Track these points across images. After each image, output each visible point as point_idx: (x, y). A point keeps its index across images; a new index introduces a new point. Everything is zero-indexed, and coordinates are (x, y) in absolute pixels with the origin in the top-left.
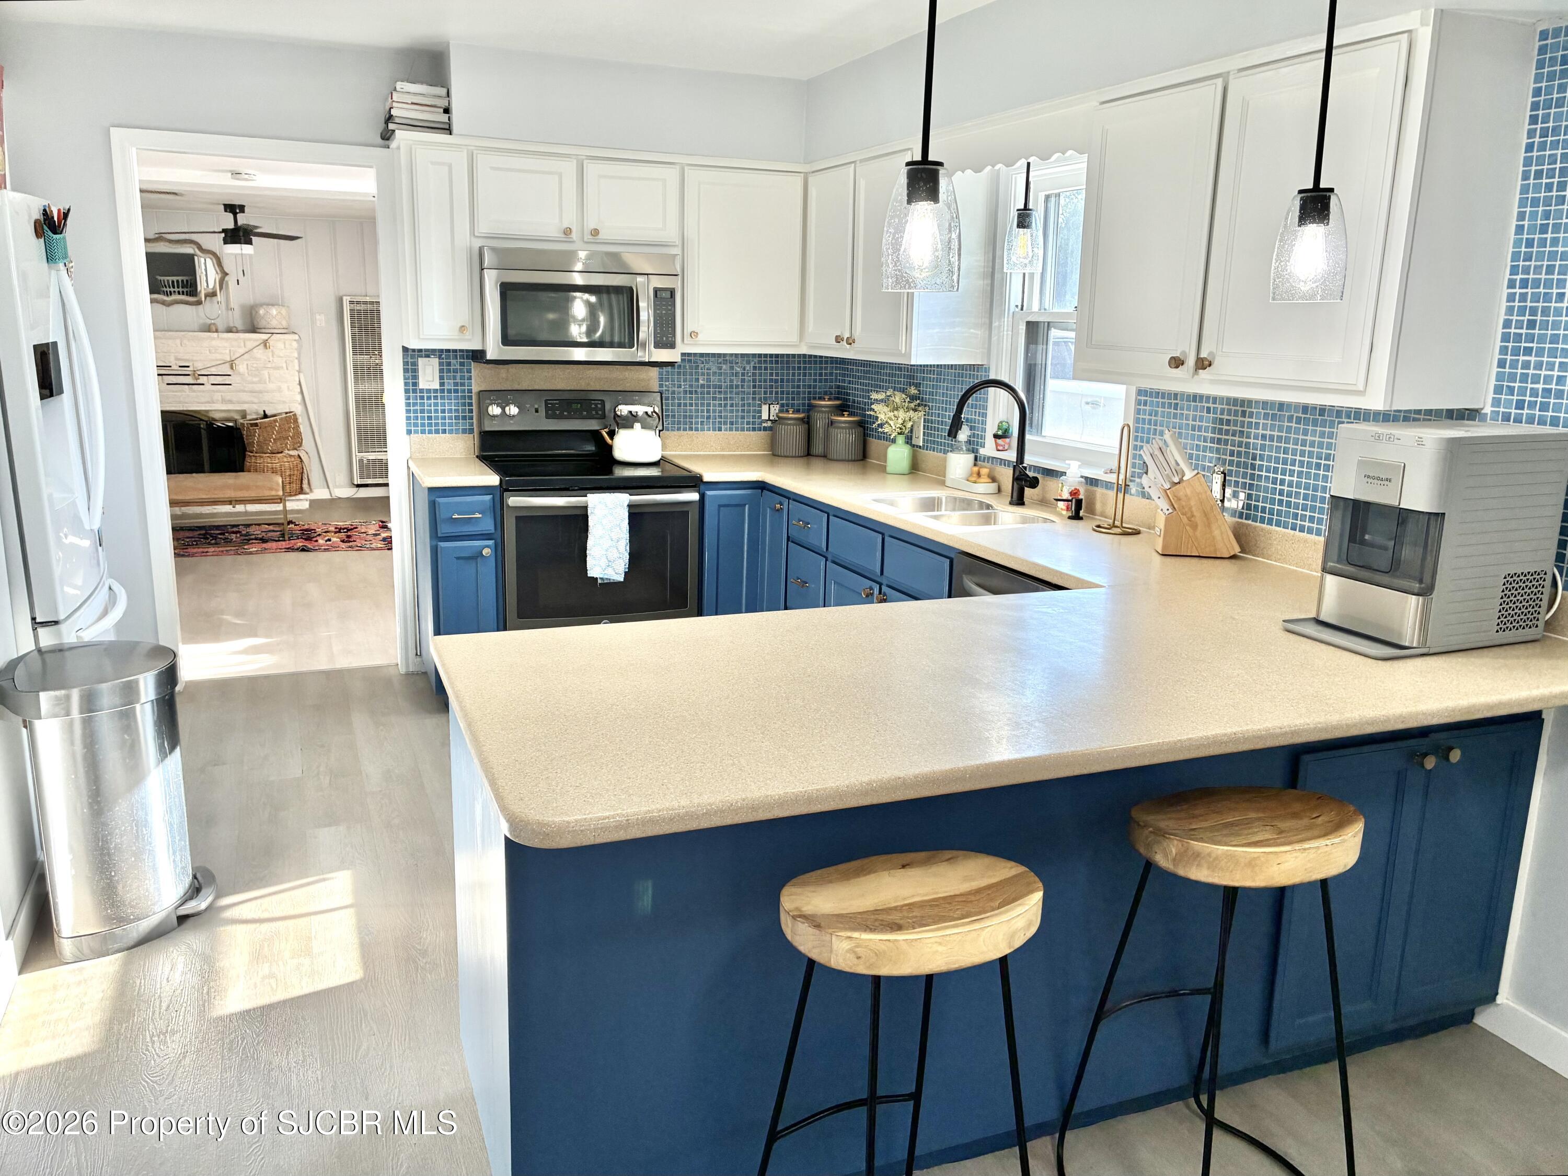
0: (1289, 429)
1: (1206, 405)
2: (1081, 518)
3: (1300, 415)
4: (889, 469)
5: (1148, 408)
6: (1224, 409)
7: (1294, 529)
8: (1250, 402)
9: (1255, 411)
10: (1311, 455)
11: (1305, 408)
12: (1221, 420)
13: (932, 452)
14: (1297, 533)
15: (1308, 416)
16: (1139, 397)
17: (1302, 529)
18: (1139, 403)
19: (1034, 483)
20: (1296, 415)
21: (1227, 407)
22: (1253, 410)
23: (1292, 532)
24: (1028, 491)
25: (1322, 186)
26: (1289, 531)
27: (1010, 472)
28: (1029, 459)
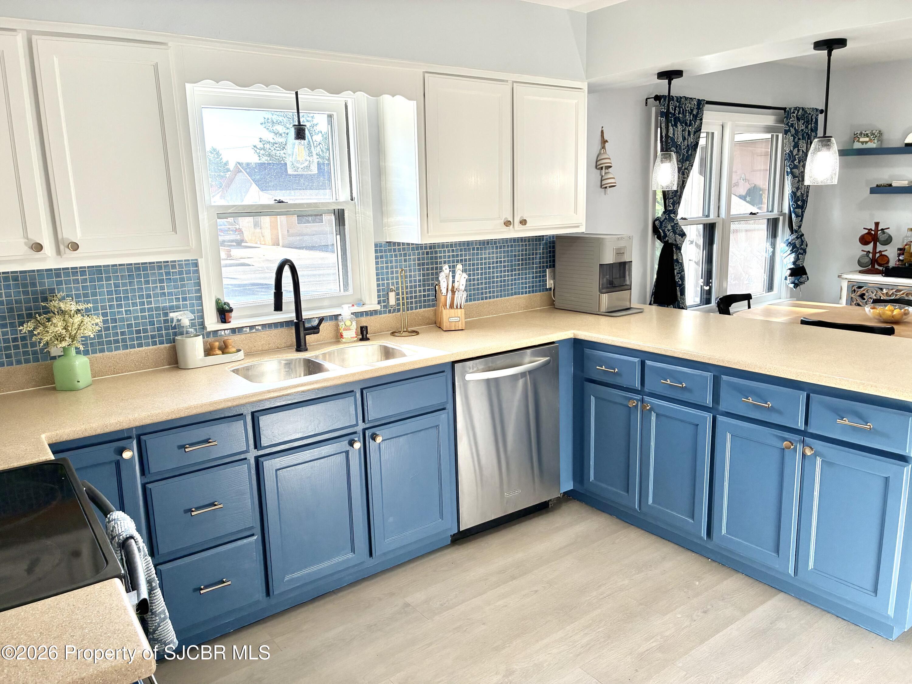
3: (478, 246)
20: (476, 247)
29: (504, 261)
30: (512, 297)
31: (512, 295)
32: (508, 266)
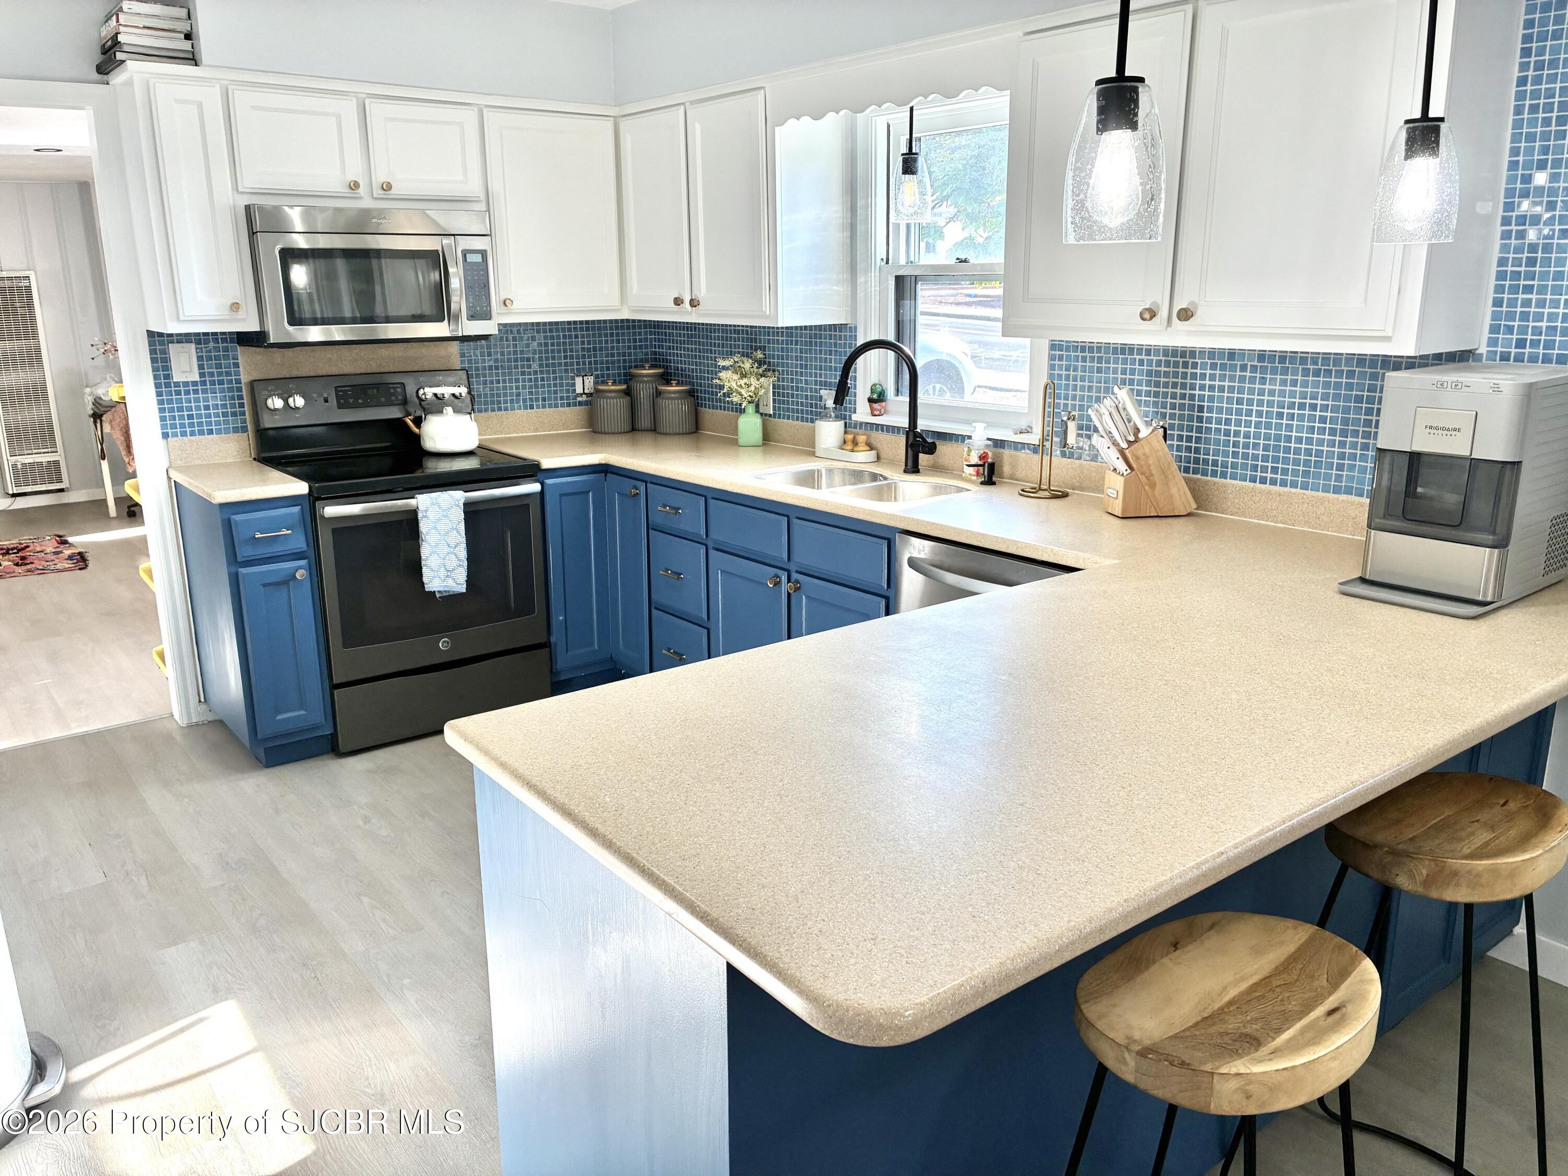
0: (1242, 379)
1: (1138, 357)
2: (994, 483)
4: (742, 441)
5: (1064, 363)
6: (1161, 360)
7: (1253, 480)
8: (1193, 353)
9: (1199, 361)
10: (1270, 404)
11: (1262, 356)
12: (1158, 374)
13: (786, 421)
14: (1258, 485)
15: (1266, 364)
16: (1052, 352)
17: (1263, 481)
18: (1052, 358)
19: (931, 449)
21: (1163, 359)
22: (1197, 360)
23: (1252, 484)
24: (923, 458)
25: (1431, 115)
26: (1247, 483)
27: (902, 440)
28: (923, 424)
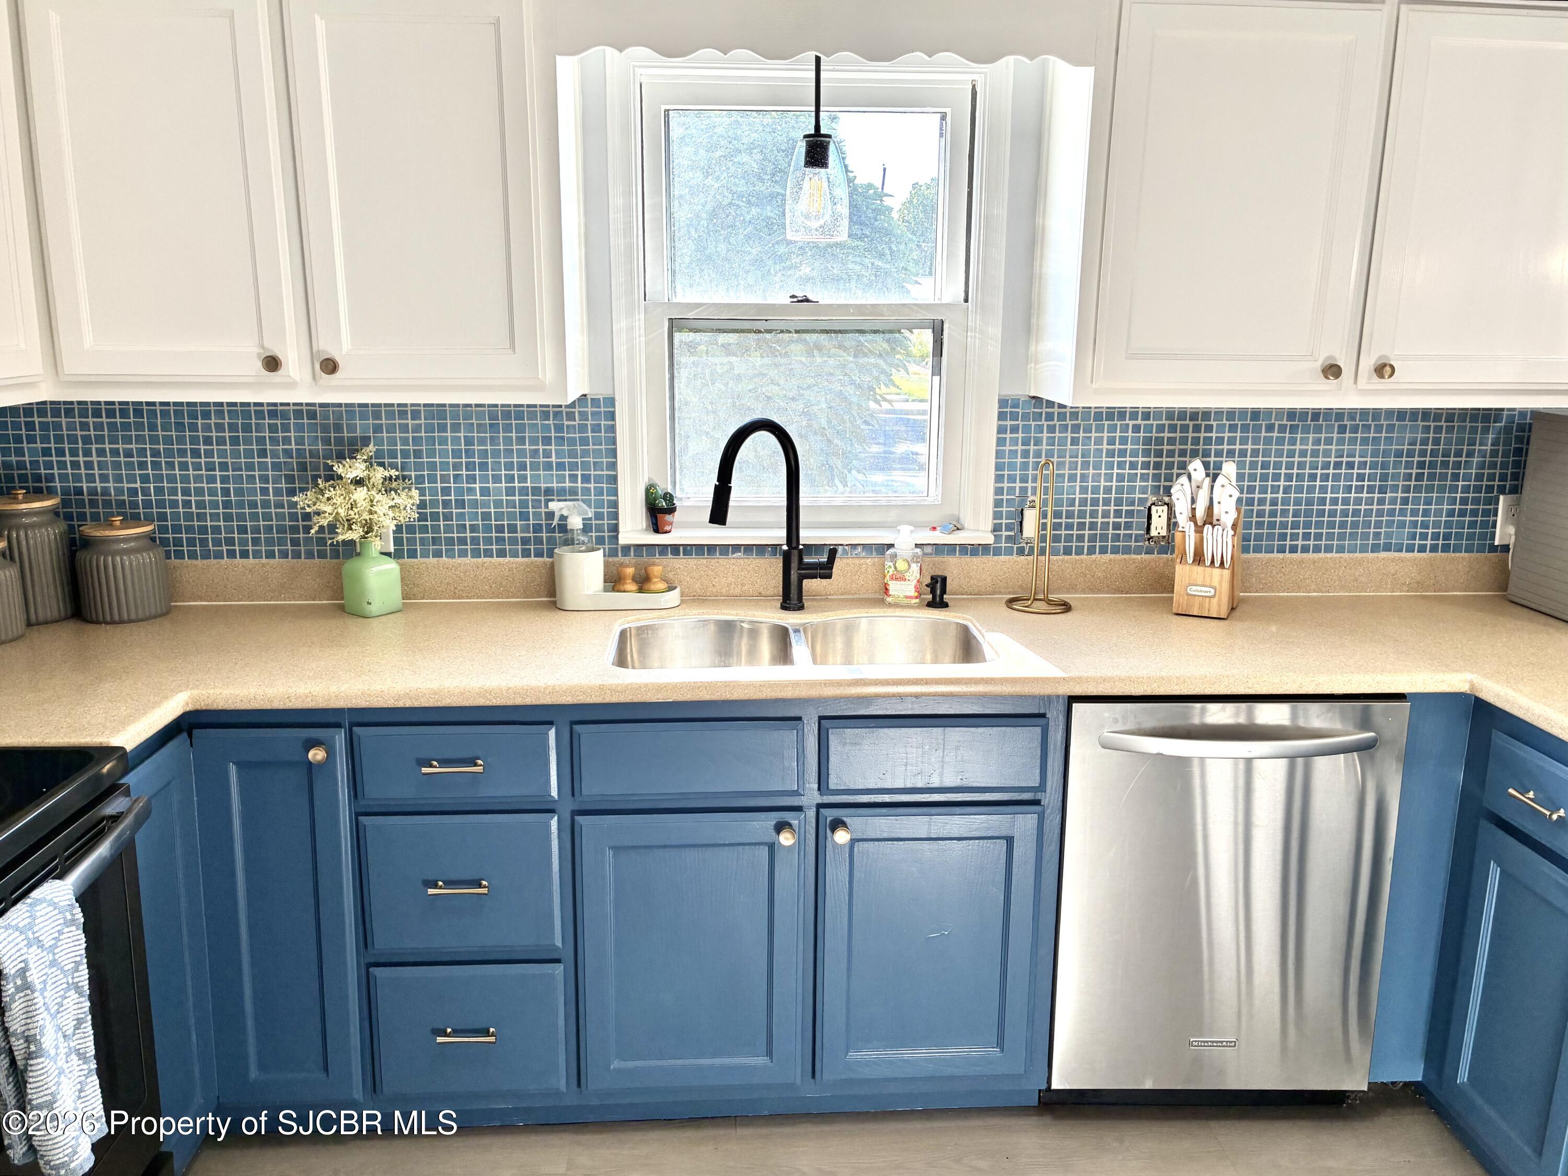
0: (1268, 441)
2: (946, 605)
3: (1285, 422)
5: (1020, 435)
10: (1301, 466)
11: (1291, 414)
14: (1288, 555)
19: (824, 571)
20: (1277, 423)
29: (1363, 465)
30: (1376, 555)
31: (1375, 548)
32: (1372, 478)
